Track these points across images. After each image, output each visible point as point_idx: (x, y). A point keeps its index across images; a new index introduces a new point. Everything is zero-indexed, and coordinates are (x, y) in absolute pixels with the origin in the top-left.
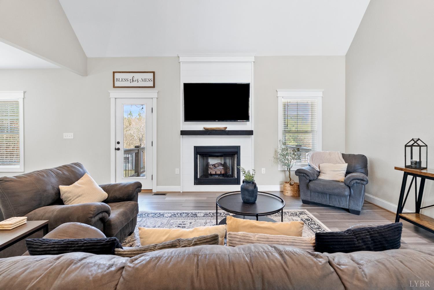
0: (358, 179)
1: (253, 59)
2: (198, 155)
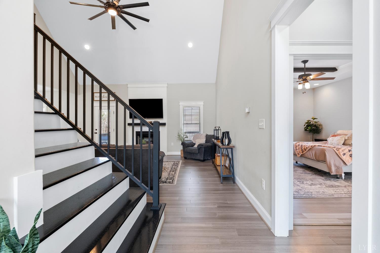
0: (201, 145)
1: (166, 85)
2: (138, 136)
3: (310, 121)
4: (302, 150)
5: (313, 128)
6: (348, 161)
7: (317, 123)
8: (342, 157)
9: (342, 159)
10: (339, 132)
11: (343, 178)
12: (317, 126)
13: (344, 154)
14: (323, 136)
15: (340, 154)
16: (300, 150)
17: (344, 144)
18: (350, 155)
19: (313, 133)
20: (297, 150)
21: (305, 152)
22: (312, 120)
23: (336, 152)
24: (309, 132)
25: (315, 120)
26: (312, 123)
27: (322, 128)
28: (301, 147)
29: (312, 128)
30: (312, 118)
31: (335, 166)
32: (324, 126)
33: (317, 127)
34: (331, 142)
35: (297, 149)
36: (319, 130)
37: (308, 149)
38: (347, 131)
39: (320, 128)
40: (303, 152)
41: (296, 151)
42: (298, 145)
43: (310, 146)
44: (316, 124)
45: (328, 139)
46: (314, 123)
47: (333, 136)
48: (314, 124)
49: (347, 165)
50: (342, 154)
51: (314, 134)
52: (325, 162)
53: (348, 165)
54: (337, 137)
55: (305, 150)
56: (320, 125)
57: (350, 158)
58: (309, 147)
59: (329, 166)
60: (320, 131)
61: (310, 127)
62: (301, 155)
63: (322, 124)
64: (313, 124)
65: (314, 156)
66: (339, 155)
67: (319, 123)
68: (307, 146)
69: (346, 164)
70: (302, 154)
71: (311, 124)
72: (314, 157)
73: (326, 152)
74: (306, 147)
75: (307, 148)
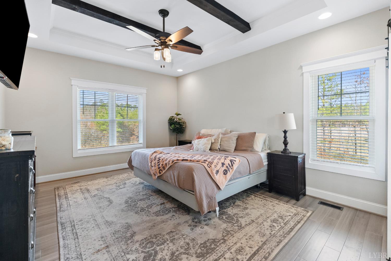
3: (173, 118)
4: (159, 168)
5: (177, 126)
6: (222, 183)
7: (180, 119)
8: (215, 178)
9: (216, 181)
10: (203, 131)
11: (218, 213)
12: (180, 123)
13: (217, 172)
14: (186, 137)
15: (212, 173)
16: (157, 167)
17: (210, 150)
18: (223, 172)
19: (176, 133)
20: (153, 168)
21: (164, 172)
22: (176, 116)
23: (207, 169)
24: (173, 132)
25: (179, 117)
26: (175, 120)
27: (186, 126)
28: (158, 163)
29: (175, 126)
30: (176, 114)
31: (208, 196)
32: (187, 124)
33: (181, 125)
34: (196, 147)
35: (152, 166)
36: (183, 128)
37: (168, 166)
38: (210, 130)
39: (184, 127)
40: (161, 171)
41: (151, 168)
42: (153, 158)
43: (171, 162)
44: (180, 121)
45: (193, 142)
46: (177, 120)
47: (199, 138)
48: (178, 122)
51: (178, 135)
52: (193, 192)
53: (222, 190)
54: (203, 139)
55: (164, 168)
56: (183, 123)
57: (224, 177)
58: (169, 164)
59: (199, 201)
60: (184, 130)
61: (173, 125)
62: (158, 177)
63: (185, 121)
64: (176, 122)
65: (176, 181)
66: (211, 175)
67: (183, 120)
68: (167, 161)
70: (159, 175)
71: (174, 122)
72: (176, 183)
73: (194, 175)
74: (165, 162)
75: (166, 164)
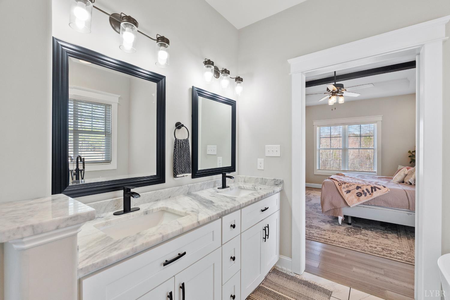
6: (352, 201)
8: (343, 195)
9: (344, 197)
11: (340, 222)
13: (348, 192)
15: (341, 190)
17: (403, 182)
18: (357, 193)
23: (337, 187)
49: (349, 206)
50: (344, 190)
53: (351, 206)
57: (356, 198)
69: (347, 205)
